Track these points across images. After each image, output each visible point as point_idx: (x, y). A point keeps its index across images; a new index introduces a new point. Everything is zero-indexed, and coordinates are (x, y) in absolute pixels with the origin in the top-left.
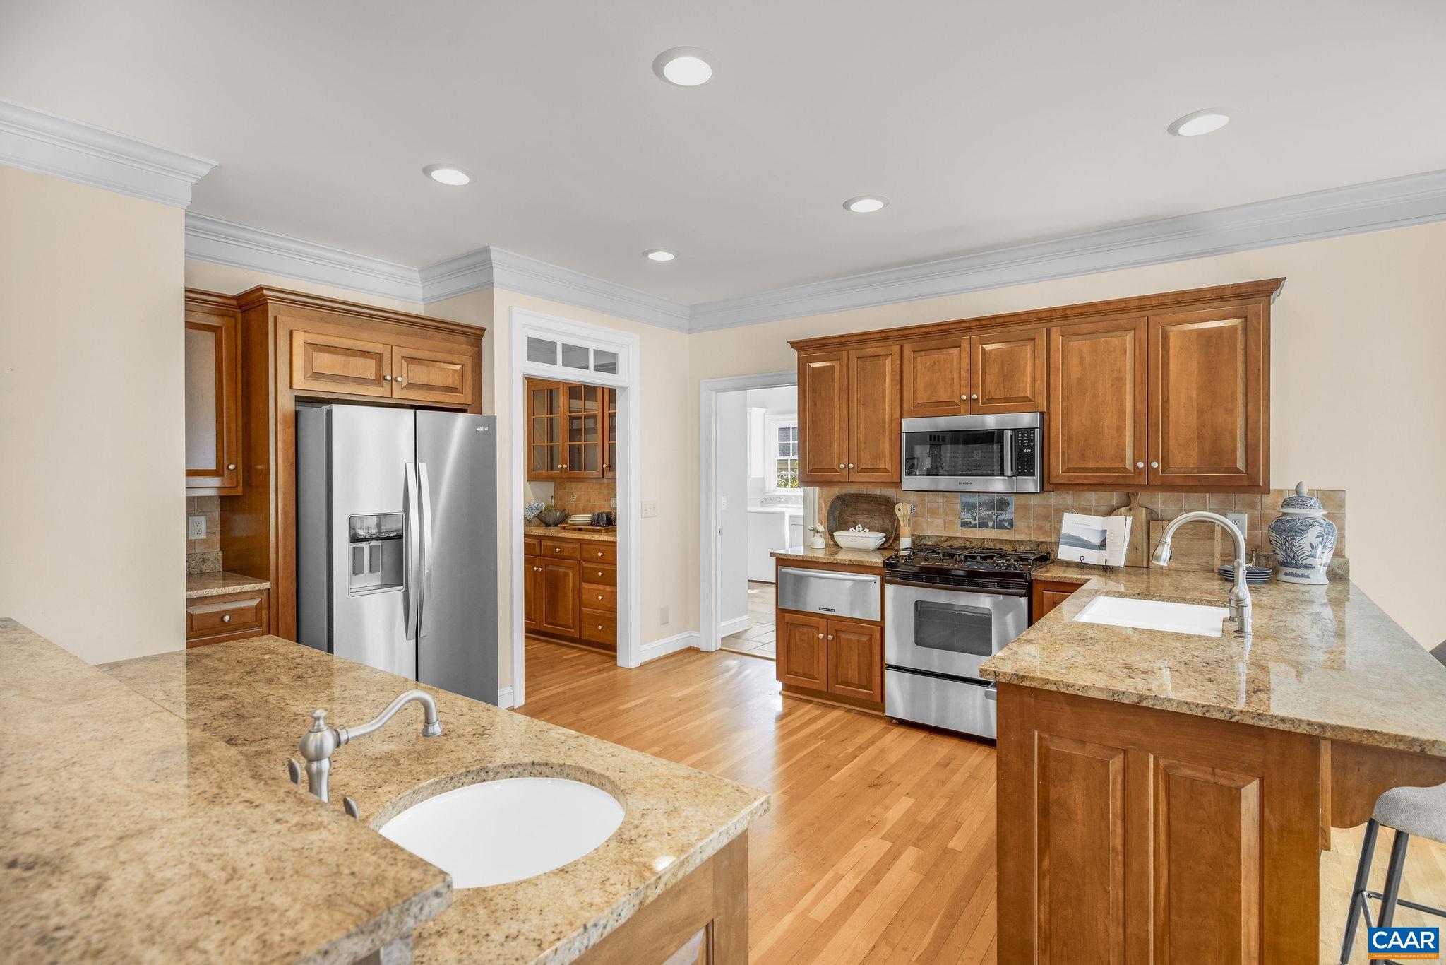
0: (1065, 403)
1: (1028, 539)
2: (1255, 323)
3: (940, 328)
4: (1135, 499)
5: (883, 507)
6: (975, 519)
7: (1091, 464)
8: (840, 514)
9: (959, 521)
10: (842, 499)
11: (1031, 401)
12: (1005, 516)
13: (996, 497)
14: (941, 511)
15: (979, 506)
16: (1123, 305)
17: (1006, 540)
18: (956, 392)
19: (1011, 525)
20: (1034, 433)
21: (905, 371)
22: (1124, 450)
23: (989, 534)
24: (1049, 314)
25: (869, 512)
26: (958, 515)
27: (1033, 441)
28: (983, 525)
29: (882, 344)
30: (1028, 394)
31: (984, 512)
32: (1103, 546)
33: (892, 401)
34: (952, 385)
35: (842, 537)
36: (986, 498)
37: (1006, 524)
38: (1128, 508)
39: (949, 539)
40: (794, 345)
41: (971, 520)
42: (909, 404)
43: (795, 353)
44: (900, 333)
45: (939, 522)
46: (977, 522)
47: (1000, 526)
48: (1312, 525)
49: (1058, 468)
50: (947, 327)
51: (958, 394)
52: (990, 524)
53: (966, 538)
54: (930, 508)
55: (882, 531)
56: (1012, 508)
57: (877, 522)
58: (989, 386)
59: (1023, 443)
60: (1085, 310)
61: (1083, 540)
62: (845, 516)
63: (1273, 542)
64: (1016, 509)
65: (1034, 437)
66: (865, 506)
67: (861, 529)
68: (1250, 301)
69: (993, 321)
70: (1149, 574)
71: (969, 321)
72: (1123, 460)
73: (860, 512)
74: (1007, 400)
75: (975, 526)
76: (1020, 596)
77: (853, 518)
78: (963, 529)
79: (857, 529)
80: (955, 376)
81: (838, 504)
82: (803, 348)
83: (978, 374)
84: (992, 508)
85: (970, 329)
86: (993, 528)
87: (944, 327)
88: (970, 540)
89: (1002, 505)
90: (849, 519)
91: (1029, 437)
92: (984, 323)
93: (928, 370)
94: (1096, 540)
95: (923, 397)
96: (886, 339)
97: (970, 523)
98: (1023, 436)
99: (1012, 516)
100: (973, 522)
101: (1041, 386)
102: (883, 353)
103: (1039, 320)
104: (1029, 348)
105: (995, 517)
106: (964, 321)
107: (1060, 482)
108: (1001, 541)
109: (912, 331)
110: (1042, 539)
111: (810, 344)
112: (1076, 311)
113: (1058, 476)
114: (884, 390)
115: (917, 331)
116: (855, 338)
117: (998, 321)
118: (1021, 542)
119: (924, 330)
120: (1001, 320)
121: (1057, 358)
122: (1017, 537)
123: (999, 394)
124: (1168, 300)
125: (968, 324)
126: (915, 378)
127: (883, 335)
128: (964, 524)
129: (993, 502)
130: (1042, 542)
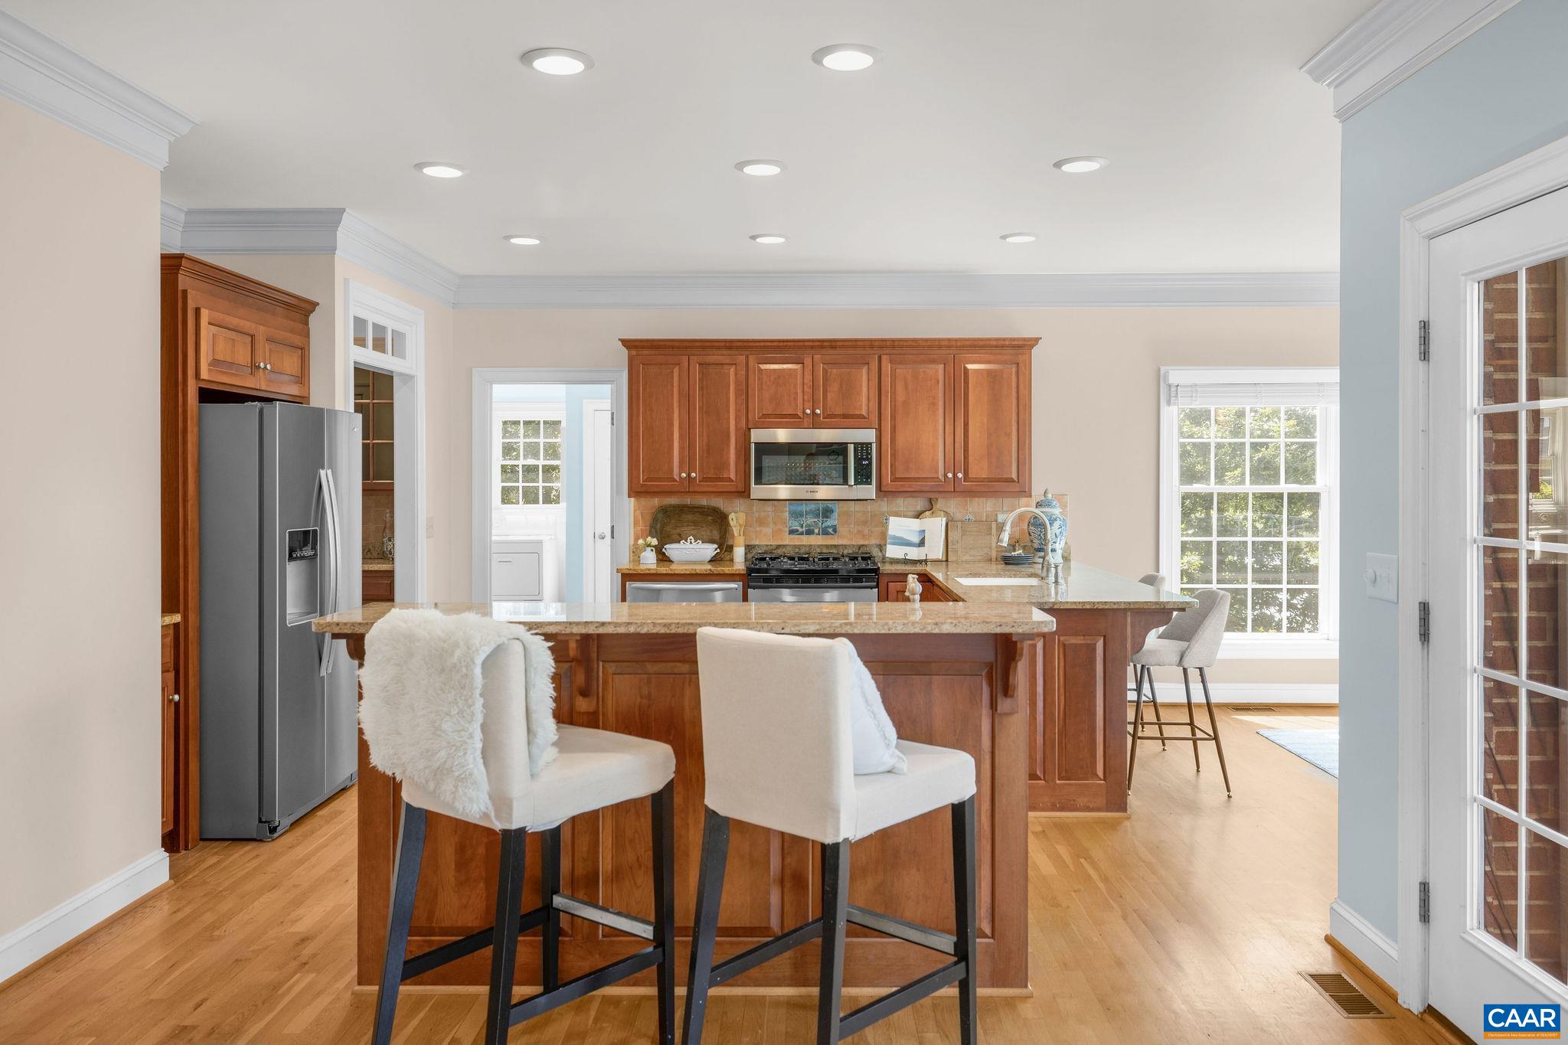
0: (893, 422)
1: (849, 543)
2: (1023, 369)
3: (785, 344)
4: (936, 504)
5: (710, 518)
6: (802, 527)
7: (913, 475)
8: (663, 527)
9: (787, 529)
10: (665, 511)
11: (865, 418)
12: (829, 523)
13: (821, 505)
14: (770, 520)
15: (806, 514)
16: (937, 344)
17: (831, 545)
18: (800, 407)
19: (835, 531)
20: (871, 448)
21: (751, 381)
22: (937, 463)
23: (816, 541)
24: (881, 343)
25: (695, 523)
26: (785, 523)
27: (870, 454)
28: (809, 532)
29: (725, 352)
30: (864, 412)
31: (810, 520)
32: (922, 543)
33: (737, 411)
34: (796, 399)
35: (673, 550)
36: (812, 506)
37: (830, 530)
38: (931, 511)
39: (778, 547)
40: (627, 343)
41: (798, 528)
42: (755, 415)
43: (625, 351)
44: (746, 344)
45: (768, 530)
46: (804, 529)
47: (825, 532)
48: (1056, 520)
49: (887, 478)
50: (792, 344)
51: (802, 408)
52: (816, 531)
53: (794, 546)
54: (759, 517)
55: (712, 542)
56: (835, 515)
57: (705, 532)
58: (830, 403)
59: (862, 455)
60: (909, 343)
61: (906, 540)
62: (668, 528)
63: (1032, 534)
64: (839, 515)
65: (871, 450)
66: (690, 517)
67: (693, 541)
68: (1020, 351)
69: (834, 344)
70: (947, 565)
71: (813, 341)
72: (937, 472)
73: (684, 524)
74: (845, 416)
75: (802, 534)
76: (872, 588)
77: (678, 531)
78: (792, 536)
79: (689, 541)
80: (799, 391)
81: (660, 516)
82: (636, 347)
83: (819, 390)
84: (818, 516)
85: (812, 347)
86: (819, 534)
87: (789, 344)
88: (799, 547)
89: (827, 513)
90: (674, 531)
91: (867, 450)
92: (825, 344)
93: (774, 383)
94: (916, 539)
95: (769, 409)
96: (730, 348)
97: (798, 531)
98: (863, 448)
99: (836, 523)
100: (801, 530)
101: (874, 404)
102: (727, 361)
103: (872, 347)
104: (864, 370)
105: (820, 524)
106: (809, 341)
107: (890, 490)
108: (827, 546)
109: (758, 344)
110: (861, 542)
111: (645, 344)
112: (901, 343)
113: (888, 485)
114: (728, 399)
115: (762, 344)
116: (698, 344)
117: (838, 344)
118: (845, 546)
119: (769, 344)
120: (841, 344)
121: (887, 381)
122: (840, 542)
123: (839, 411)
124: (968, 343)
125: (811, 344)
126: (760, 389)
127: (727, 344)
128: (792, 532)
129: (819, 510)
130: (863, 545)
